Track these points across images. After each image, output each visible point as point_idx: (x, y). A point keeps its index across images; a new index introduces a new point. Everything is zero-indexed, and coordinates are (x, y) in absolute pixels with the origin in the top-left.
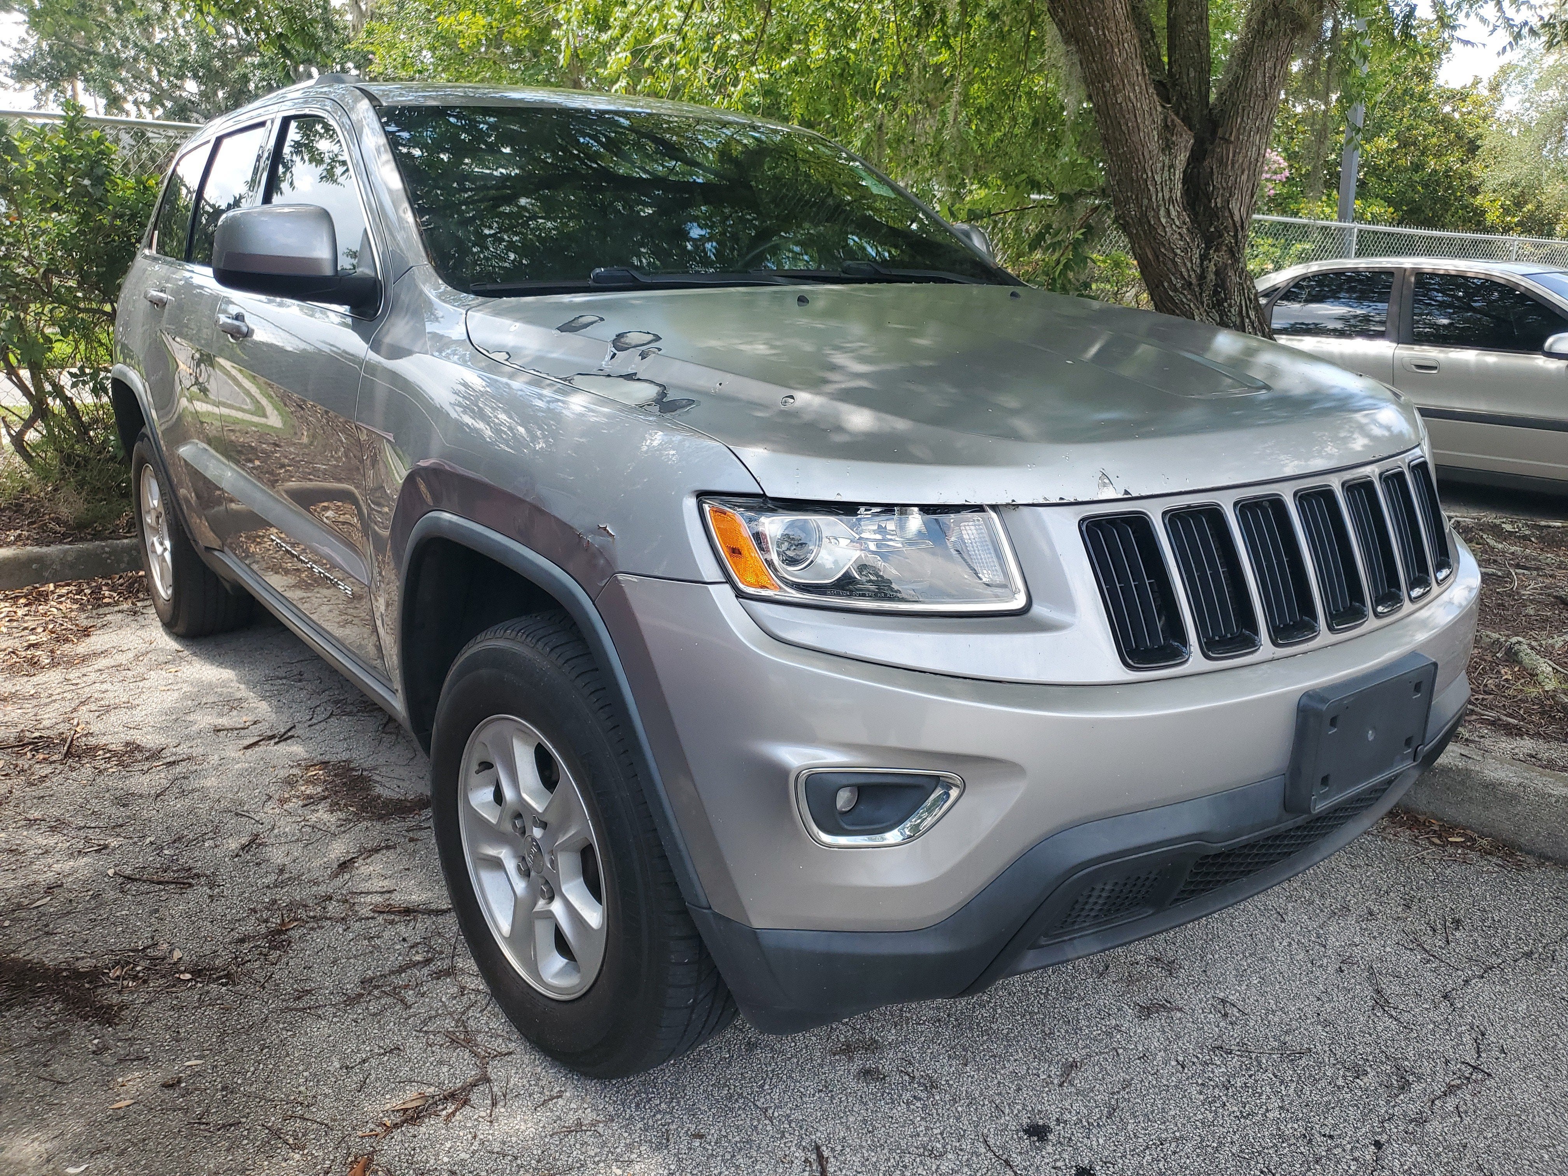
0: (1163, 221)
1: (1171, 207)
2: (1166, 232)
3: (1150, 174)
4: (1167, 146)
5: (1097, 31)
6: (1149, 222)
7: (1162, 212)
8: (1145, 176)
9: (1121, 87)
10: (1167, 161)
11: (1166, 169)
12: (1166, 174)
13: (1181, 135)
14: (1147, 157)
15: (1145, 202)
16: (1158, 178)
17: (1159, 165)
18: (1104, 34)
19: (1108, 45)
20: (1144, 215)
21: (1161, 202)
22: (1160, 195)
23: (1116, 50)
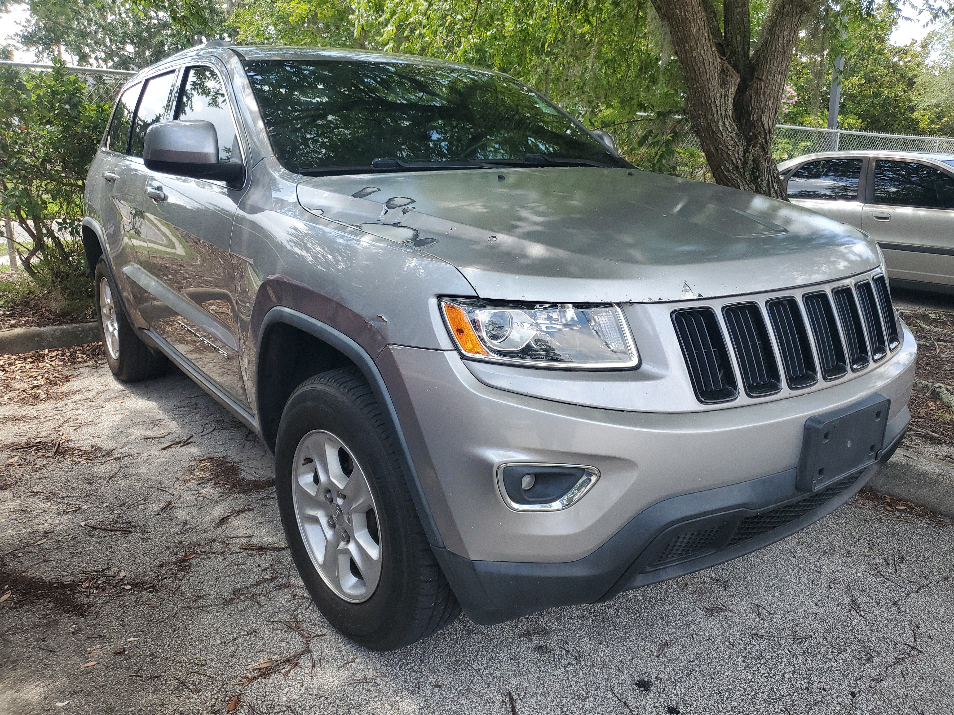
0: (721, 129)
1: (726, 120)
2: (722, 136)
3: (713, 100)
4: (724, 83)
5: (680, 13)
6: (712, 129)
7: (720, 123)
8: (710, 101)
9: (695, 47)
10: (723, 92)
11: (723, 97)
12: (723, 100)
13: (732, 76)
14: (711, 90)
15: (710, 117)
16: (718, 103)
17: (719, 95)
18: (685, 14)
19: (688, 21)
20: (709, 125)
21: (720, 117)
22: (719, 113)
23: (693, 24)
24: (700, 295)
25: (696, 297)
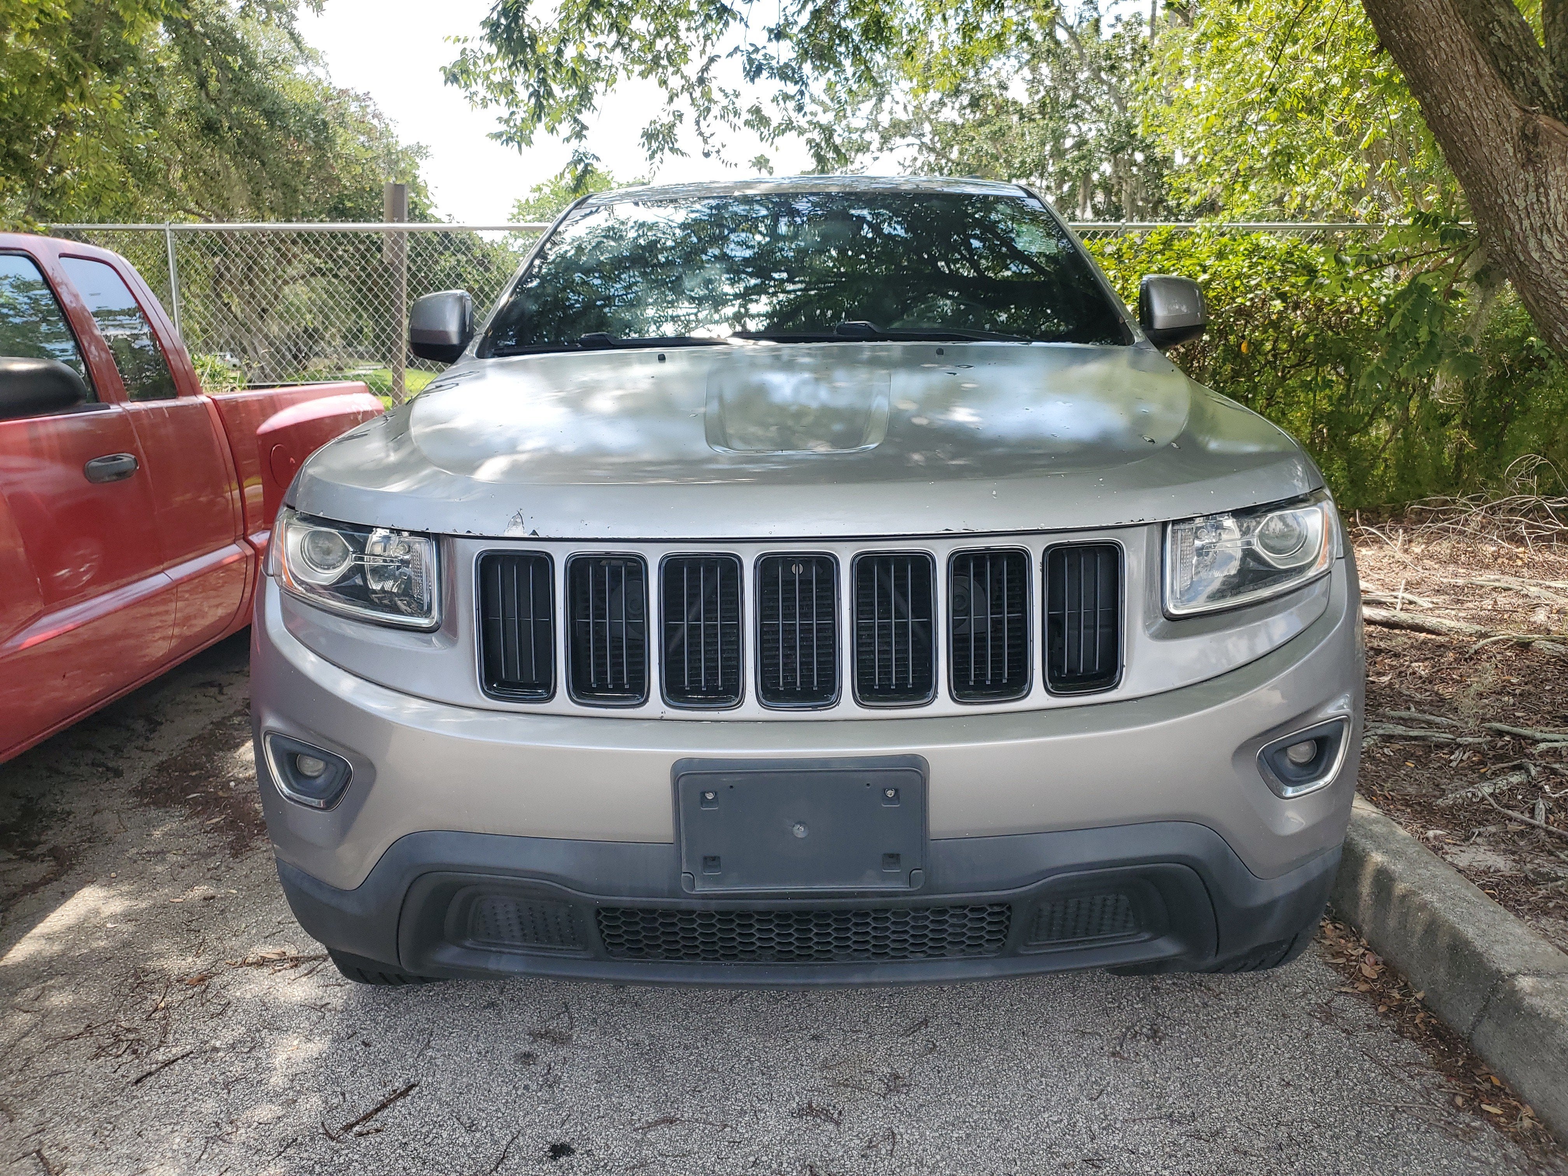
0: (1536, 256)
1: (1545, 237)
2: (1541, 269)
3: (1506, 198)
4: (1529, 160)
5: (1399, 32)
6: (1518, 259)
7: (1532, 244)
8: (1500, 201)
9: (1444, 95)
10: (1531, 180)
11: (1531, 189)
12: (1532, 196)
13: (1549, 144)
14: (1499, 177)
15: (1508, 233)
16: (1520, 203)
17: (1520, 186)
18: (1409, 36)
19: (1417, 48)
20: (1511, 251)
21: (1529, 232)
22: (1526, 223)
23: (1429, 52)
24: (534, 533)
25: (526, 536)
